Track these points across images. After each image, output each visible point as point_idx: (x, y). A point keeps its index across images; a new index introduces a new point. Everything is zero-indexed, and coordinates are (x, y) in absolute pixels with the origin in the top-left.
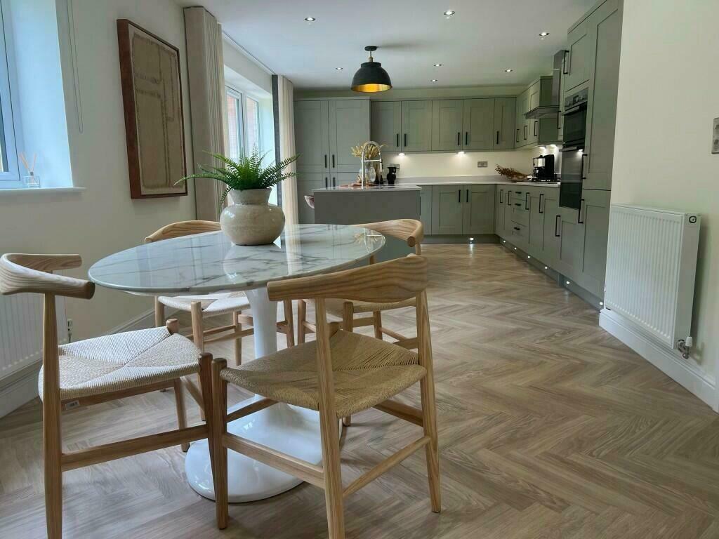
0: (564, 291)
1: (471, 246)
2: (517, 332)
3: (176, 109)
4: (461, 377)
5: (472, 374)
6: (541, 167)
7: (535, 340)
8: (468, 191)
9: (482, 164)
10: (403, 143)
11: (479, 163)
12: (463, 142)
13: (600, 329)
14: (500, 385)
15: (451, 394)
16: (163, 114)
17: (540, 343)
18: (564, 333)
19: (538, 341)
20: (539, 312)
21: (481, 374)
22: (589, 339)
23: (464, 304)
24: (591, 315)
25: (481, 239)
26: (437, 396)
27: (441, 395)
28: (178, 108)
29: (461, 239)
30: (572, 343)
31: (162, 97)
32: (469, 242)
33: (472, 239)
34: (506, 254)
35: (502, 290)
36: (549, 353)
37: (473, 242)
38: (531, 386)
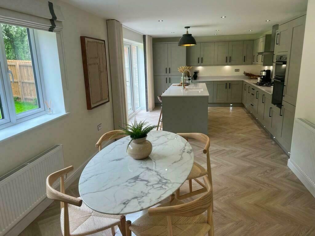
0: (272, 141)
1: (231, 108)
2: (250, 168)
3: (104, 66)
4: (225, 197)
5: (230, 195)
6: (264, 76)
7: (258, 174)
8: (230, 83)
9: (237, 70)
10: (201, 62)
11: (235, 70)
12: (228, 61)
13: (288, 168)
14: (241, 202)
15: (220, 207)
16: (99, 71)
17: (260, 176)
18: (271, 170)
19: (259, 175)
20: (260, 156)
21: (233, 195)
22: (282, 174)
23: (227, 149)
24: (284, 158)
25: (235, 105)
26: (214, 208)
27: (216, 208)
28: (105, 66)
29: (227, 105)
30: (275, 177)
31: (99, 64)
32: (230, 106)
33: (231, 105)
34: (247, 114)
35: (244, 140)
36: (264, 183)
37: (232, 106)
38: (255, 204)
